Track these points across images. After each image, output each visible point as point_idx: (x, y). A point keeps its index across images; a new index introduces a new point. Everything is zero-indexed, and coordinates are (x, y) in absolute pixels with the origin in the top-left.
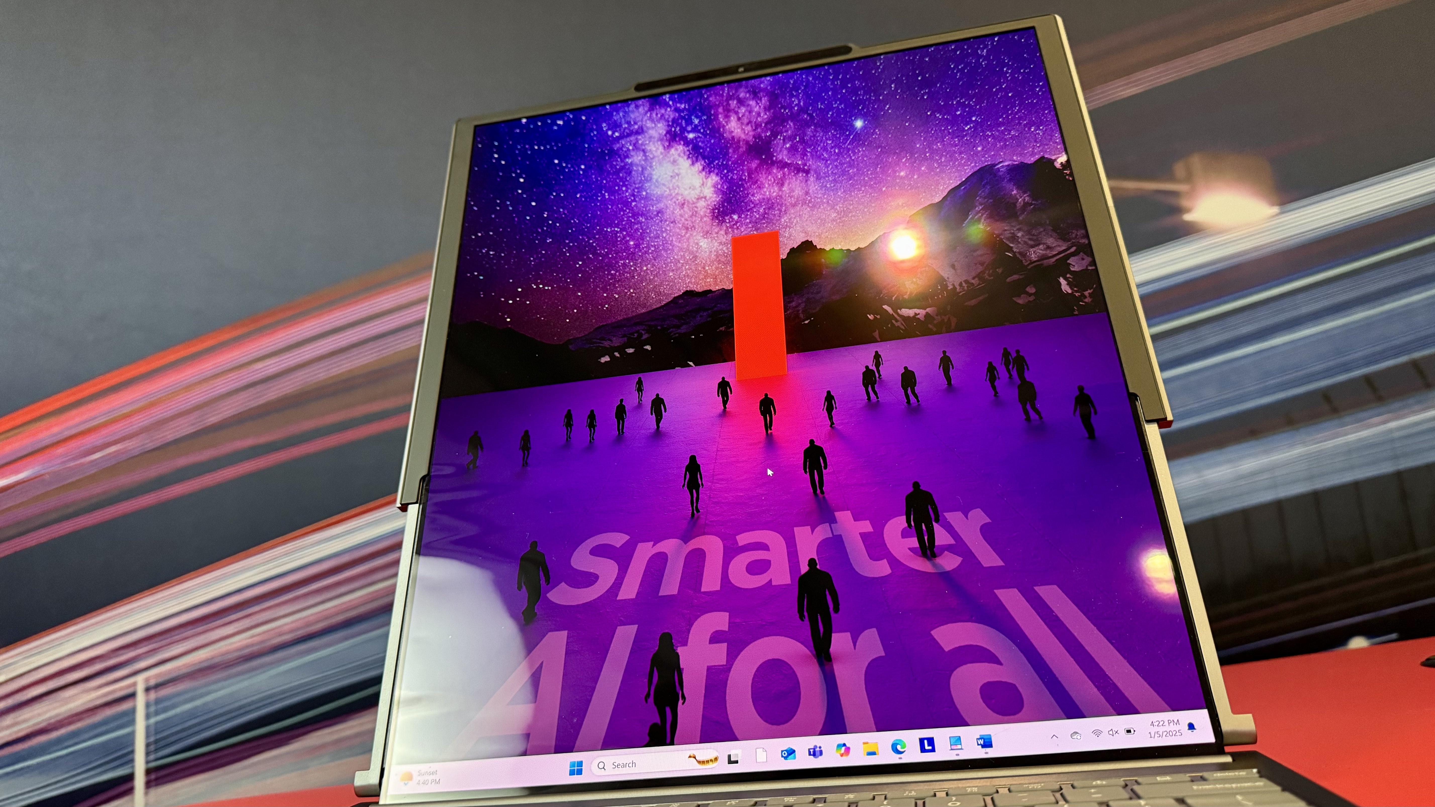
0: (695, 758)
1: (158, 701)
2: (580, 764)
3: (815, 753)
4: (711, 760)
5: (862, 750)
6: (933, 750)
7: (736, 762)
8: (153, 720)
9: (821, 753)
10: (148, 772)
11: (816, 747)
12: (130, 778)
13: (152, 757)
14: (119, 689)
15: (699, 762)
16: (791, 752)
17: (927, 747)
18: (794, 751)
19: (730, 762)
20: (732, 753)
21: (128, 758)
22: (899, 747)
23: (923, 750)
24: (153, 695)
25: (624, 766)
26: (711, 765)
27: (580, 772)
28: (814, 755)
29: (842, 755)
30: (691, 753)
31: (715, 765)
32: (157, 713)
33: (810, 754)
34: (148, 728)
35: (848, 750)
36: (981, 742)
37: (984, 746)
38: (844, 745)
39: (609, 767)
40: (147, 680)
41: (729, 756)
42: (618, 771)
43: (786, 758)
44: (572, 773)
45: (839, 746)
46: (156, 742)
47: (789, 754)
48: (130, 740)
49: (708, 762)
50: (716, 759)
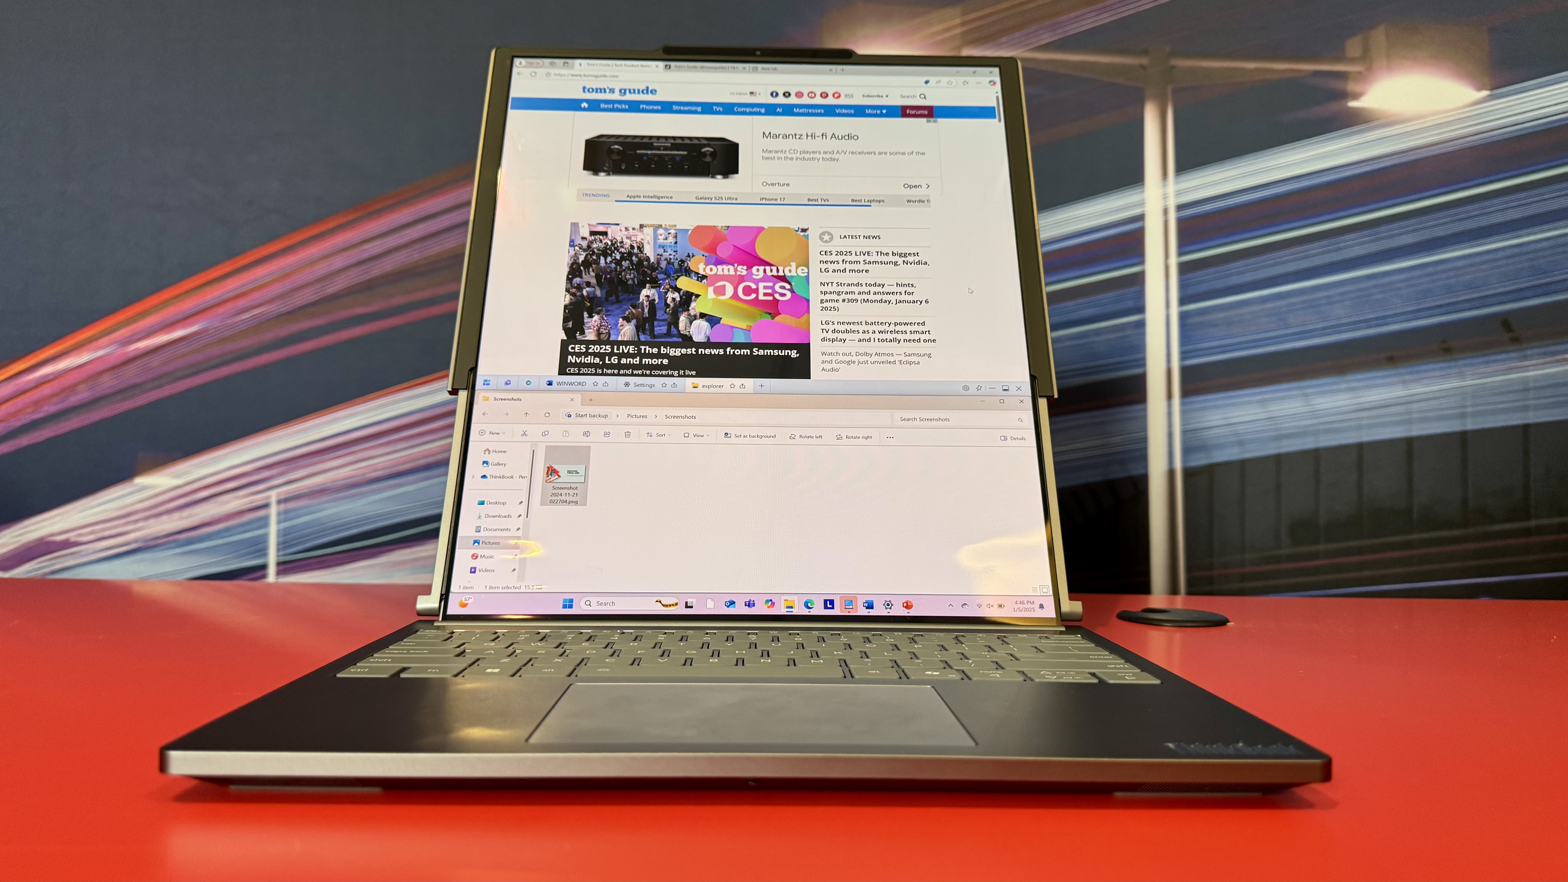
0: (660, 602)
1: (286, 512)
2: (571, 600)
4: (673, 605)
6: (833, 608)
7: (692, 607)
8: (284, 525)
9: (754, 605)
10: (279, 564)
11: (750, 600)
12: (264, 567)
13: (281, 553)
14: (258, 499)
15: (663, 605)
17: (829, 606)
18: (734, 602)
19: (687, 607)
20: (689, 600)
21: (263, 551)
22: (809, 604)
23: (826, 607)
24: (283, 507)
25: (605, 604)
26: (672, 608)
27: (571, 607)
28: (749, 606)
29: (769, 607)
31: (675, 608)
32: (285, 521)
33: (746, 605)
34: (279, 531)
35: (773, 604)
36: (866, 605)
37: (867, 608)
38: (771, 600)
39: (594, 604)
40: (279, 494)
41: (686, 603)
42: (600, 608)
43: (728, 607)
44: (565, 607)
46: (284, 543)
48: (264, 539)
49: (670, 605)
50: (676, 604)
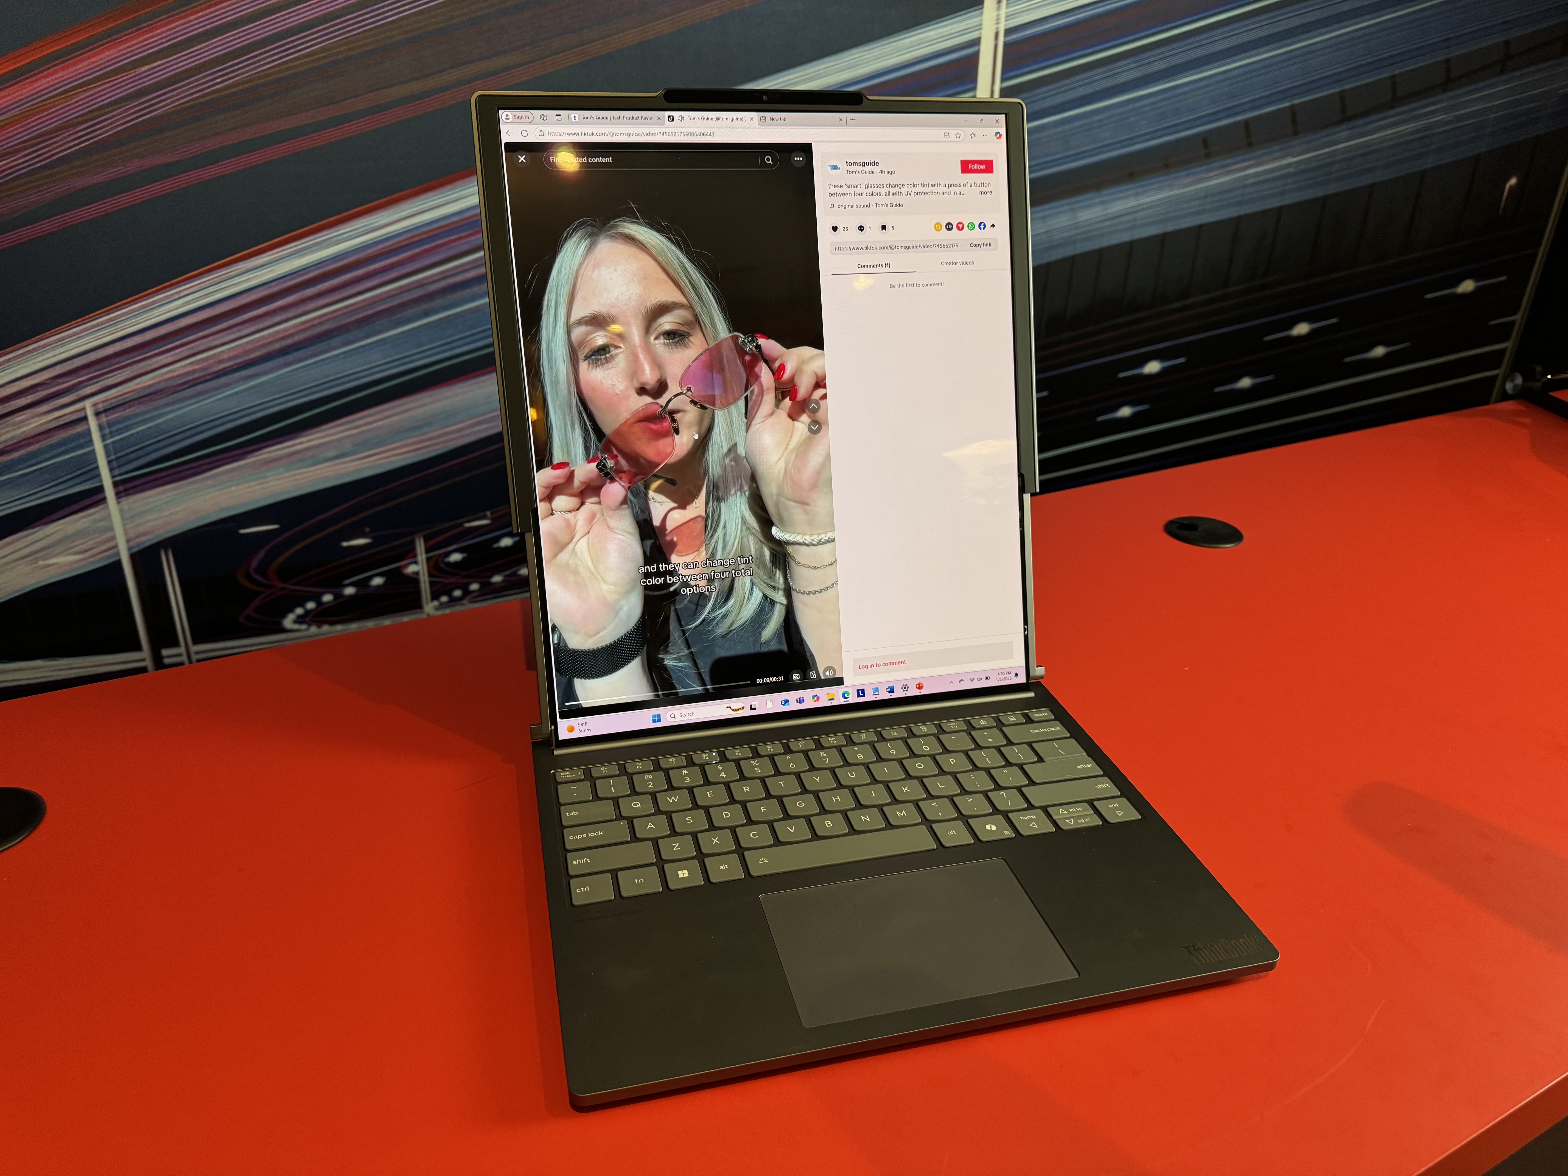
0: (730, 708)
2: (659, 716)
3: (800, 701)
4: (740, 709)
5: (826, 698)
6: (864, 696)
7: (755, 709)
9: (803, 701)
11: (800, 698)
15: (733, 710)
16: (787, 701)
17: (861, 694)
18: (788, 701)
19: (752, 709)
20: (753, 704)
22: (846, 695)
23: (859, 696)
25: (687, 715)
26: (740, 711)
27: (659, 721)
28: (800, 702)
29: (815, 701)
30: (728, 705)
31: (743, 711)
33: (797, 702)
35: (818, 698)
36: (889, 690)
37: (890, 692)
38: (816, 695)
39: (677, 716)
41: (751, 706)
42: (683, 718)
43: (784, 705)
44: (654, 721)
45: (814, 697)
47: (786, 703)
49: (738, 710)
50: (743, 708)
